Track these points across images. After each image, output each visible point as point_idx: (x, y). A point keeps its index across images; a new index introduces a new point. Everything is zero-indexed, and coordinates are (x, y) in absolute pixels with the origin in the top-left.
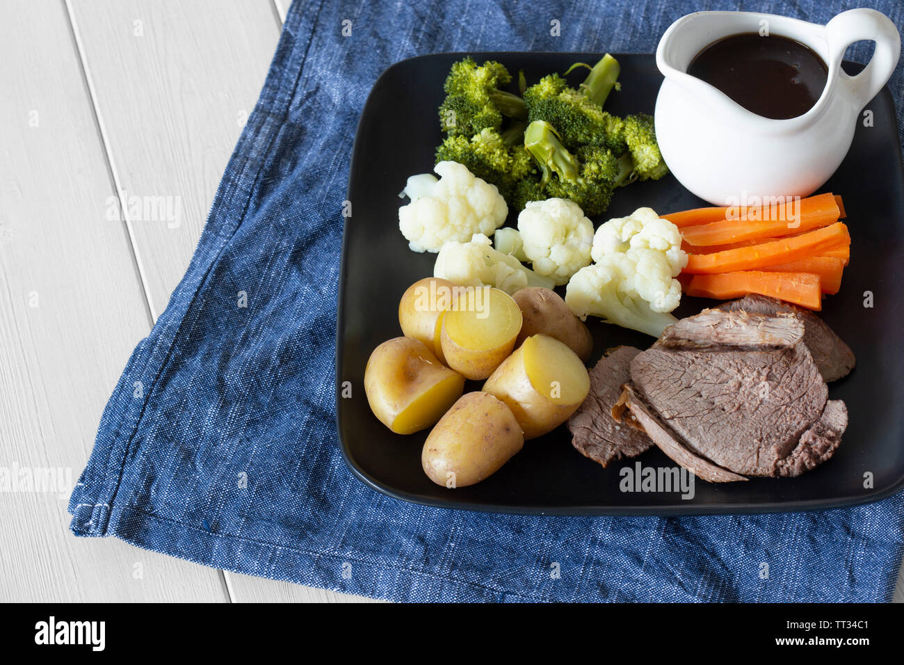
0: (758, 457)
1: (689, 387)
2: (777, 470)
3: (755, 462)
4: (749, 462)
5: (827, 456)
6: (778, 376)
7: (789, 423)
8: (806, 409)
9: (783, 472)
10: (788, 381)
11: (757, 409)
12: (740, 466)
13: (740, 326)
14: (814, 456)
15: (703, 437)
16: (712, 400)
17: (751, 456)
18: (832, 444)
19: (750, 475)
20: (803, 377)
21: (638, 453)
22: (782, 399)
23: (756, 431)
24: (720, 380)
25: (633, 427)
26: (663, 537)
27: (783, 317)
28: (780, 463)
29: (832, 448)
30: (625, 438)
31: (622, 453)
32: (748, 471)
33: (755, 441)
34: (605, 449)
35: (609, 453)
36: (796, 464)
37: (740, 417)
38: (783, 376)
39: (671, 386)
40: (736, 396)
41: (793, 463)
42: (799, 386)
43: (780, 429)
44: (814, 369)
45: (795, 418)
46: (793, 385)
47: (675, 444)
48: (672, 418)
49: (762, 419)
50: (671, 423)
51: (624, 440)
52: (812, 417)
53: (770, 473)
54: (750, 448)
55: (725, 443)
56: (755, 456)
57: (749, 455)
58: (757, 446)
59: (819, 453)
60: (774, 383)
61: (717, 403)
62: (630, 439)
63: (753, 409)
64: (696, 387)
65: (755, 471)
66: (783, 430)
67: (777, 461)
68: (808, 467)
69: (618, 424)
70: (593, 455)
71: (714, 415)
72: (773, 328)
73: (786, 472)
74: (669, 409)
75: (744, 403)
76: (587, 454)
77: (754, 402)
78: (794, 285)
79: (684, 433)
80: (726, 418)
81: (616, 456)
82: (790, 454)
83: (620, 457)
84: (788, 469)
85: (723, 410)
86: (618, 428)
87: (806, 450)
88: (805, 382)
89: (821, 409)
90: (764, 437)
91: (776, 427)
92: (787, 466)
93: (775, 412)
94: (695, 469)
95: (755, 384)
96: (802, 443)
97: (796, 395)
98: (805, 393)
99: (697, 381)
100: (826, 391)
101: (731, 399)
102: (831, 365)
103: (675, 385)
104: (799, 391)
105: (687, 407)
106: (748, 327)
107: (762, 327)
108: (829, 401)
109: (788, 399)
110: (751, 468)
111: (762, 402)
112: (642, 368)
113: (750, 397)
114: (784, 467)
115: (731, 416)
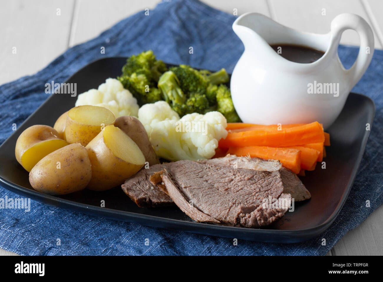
0: (229, 210)
1: (202, 177)
2: (238, 219)
3: (227, 212)
4: (223, 212)
5: (272, 219)
6: (257, 180)
7: (254, 201)
8: (268, 196)
9: (242, 221)
10: (261, 182)
11: (238, 191)
12: (217, 214)
13: (245, 162)
14: (262, 215)
15: (201, 199)
16: (212, 185)
17: (225, 209)
18: (277, 214)
19: (222, 220)
20: (271, 182)
21: (159, 201)
22: (255, 189)
23: (233, 200)
24: (221, 177)
25: (162, 190)
27: (272, 161)
28: (241, 214)
29: (276, 216)
30: (155, 193)
31: (150, 199)
32: (221, 218)
33: (230, 203)
34: (140, 194)
35: (142, 196)
36: (251, 218)
37: (226, 193)
38: (259, 180)
39: (192, 175)
40: (228, 185)
41: (250, 217)
42: (268, 186)
43: (248, 202)
44: (279, 180)
45: (259, 199)
46: (264, 184)
47: (182, 198)
48: (186, 188)
49: (239, 196)
50: (184, 190)
51: (153, 194)
53: (234, 220)
54: (226, 206)
55: (212, 202)
56: (228, 210)
57: (224, 209)
58: (230, 205)
59: (268, 216)
60: (252, 182)
61: (216, 185)
62: (158, 195)
63: (235, 191)
64: (205, 177)
65: (225, 218)
66: (249, 203)
67: (239, 214)
68: (259, 222)
69: (153, 186)
70: (131, 194)
71: (211, 191)
72: (264, 165)
73: (244, 221)
74: (186, 183)
75: (231, 188)
76: (127, 192)
77: (237, 188)
78: (284, 153)
79: (190, 195)
80: (218, 193)
81: (145, 199)
82: (250, 213)
83: (147, 200)
84: (245, 220)
85: (218, 190)
86: (152, 188)
87: (260, 212)
88: (272, 185)
90: (237, 203)
91: (246, 200)
92: (245, 218)
93: (248, 194)
94: (190, 213)
95: (241, 181)
96: (258, 208)
97: (264, 189)
98: (270, 189)
99: (208, 176)
100: (282, 189)
101: (224, 185)
102: (294, 192)
103: (194, 175)
104: (266, 188)
105: (197, 184)
106: (248, 162)
107: (257, 163)
108: (283, 194)
109: (258, 190)
110: (223, 216)
111: (242, 189)
112: (178, 165)
113: (235, 186)
114: (244, 218)
115: (221, 192)
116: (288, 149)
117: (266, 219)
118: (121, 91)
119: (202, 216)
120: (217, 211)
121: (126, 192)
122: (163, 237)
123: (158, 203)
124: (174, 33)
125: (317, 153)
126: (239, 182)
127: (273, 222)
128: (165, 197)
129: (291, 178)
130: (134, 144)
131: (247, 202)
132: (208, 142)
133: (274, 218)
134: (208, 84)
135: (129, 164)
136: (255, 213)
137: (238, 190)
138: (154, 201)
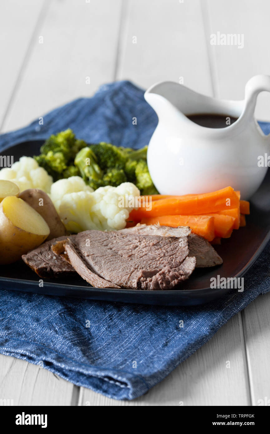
0: (130, 275)
1: (107, 245)
2: (139, 284)
3: (127, 277)
4: (124, 278)
5: (175, 282)
6: (162, 245)
7: (158, 265)
8: (172, 261)
9: (143, 285)
10: (167, 247)
11: (142, 257)
12: (118, 280)
13: (154, 230)
14: (164, 279)
15: (103, 266)
16: (116, 252)
18: (181, 277)
19: (123, 286)
20: (177, 247)
21: (61, 271)
22: (159, 255)
23: (135, 265)
24: (127, 244)
25: (64, 259)
26: (59, 314)
27: (181, 228)
28: (142, 279)
29: (179, 279)
30: (57, 263)
31: (51, 269)
32: (122, 283)
33: (132, 268)
34: (40, 264)
35: (43, 265)
36: (152, 281)
37: (129, 259)
38: (165, 246)
39: (96, 244)
40: (132, 251)
41: (151, 281)
42: (173, 250)
43: (151, 267)
44: (185, 244)
45: (163, 263)
46: (169, 250)
47: (83, 266)
48: (88, 256)
49: (142, 261)
50: (87, 258)
51: (55, 263)
52: (174, 264)
53: (135, 284)
54: (127, 271)
55: (114, 269)
56: (128, 276)
57: (125, 274)
58: (132, 270)
59: (170, 279)
60: (157, 247)
61: (119, 253)
62: (60, 264)
63: (139, 257)
64: (110, 245)
65: (126, 283)
66: (152, 267)
67: (140, 278)
68: (161, 286)
69: (55, 256)
70: (31, 264)
71: (115, 258)
72: (173, 232)
73: (145, 285)
74: (89, 251)
75: (135, 254)
76: (28, 262)
77: (141, 254)
78: (196, 220)
79: (92, 263)
80: (121, 259)
81: (46, 268)
82: (151, 277)
83: (48, 269)
84: (147, 284)
85: (122, 256)
86: (54, 258)
87: (162, 276)
88: (177, 249)
89: (181, 261)
90: (139, 268)
91: (149, 265)
92: (147, 282)
93: (152, 260)
94: (90, 280)
95: (146, 247)
96: (161, 272)
97: (169, 254)
98: (175, 254)
99: (113, 244)
100: (187, 252)
101: (128, 252)
102: (203, 258)
103: (98, 243)
104: (172, 252)
105: (100, 252)
106: (158, 230)
107: (166, 231)
108: (187, 258)
109: (162, 255)
110: (124, 282)
111: (146, 255)
112: (83, 235)
113: (140, 252)
114: (144, 282)
115: (124, 259)
116: (200, 216)
117: (168, 282)
118: (35, 168)
119: (102, 282)
120: (118, 277)
121: (26, 261)
122: (63, 306)
123: (59, 272)
124: (107, 119)
125: (232, 219)
126: (144, 248)
127: (175, 285)
128: (68, 267)
129: (202, 245)
130: (38, 215)
131: (149, 267)
132: (118, 212)
133: (176, 281)
134: (127, 160)
135: (29, 234)
136: (157, 277)
137: (142, 255)
138: (55, 270)
